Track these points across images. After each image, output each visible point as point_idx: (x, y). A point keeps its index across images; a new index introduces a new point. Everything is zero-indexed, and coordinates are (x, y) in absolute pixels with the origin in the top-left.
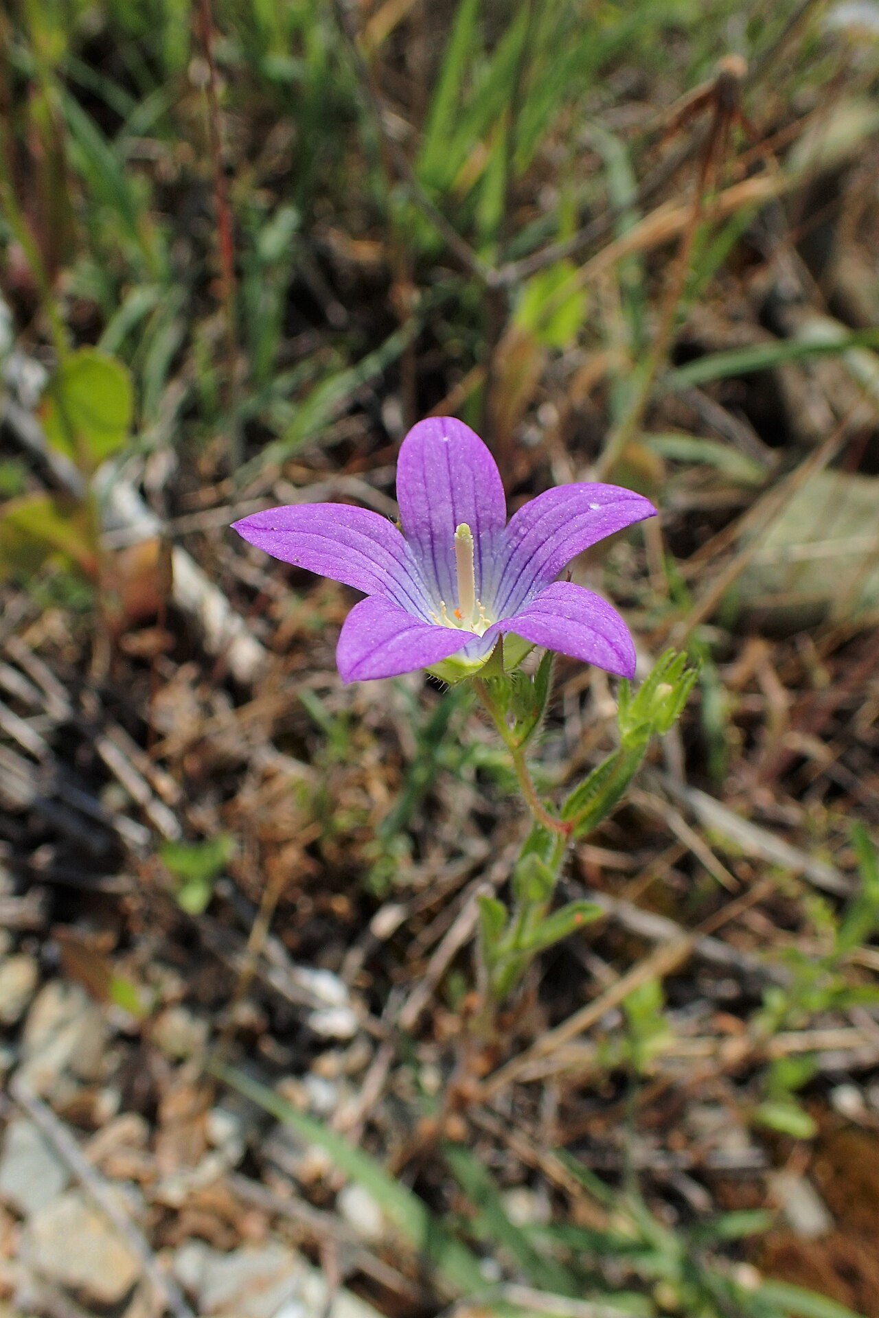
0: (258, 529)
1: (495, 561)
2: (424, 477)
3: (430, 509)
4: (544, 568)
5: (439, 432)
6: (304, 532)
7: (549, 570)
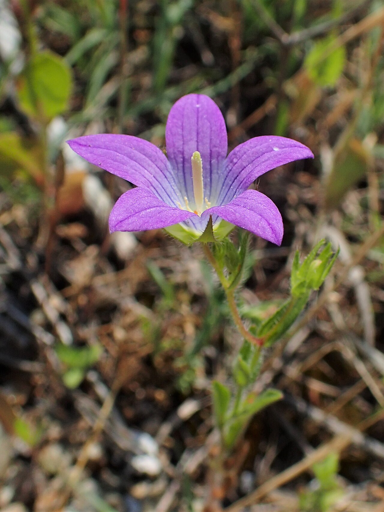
0: (80, 145)
1: (219, 177)
2: (182, 126)
3: (183, 144)
6: (107, 149)
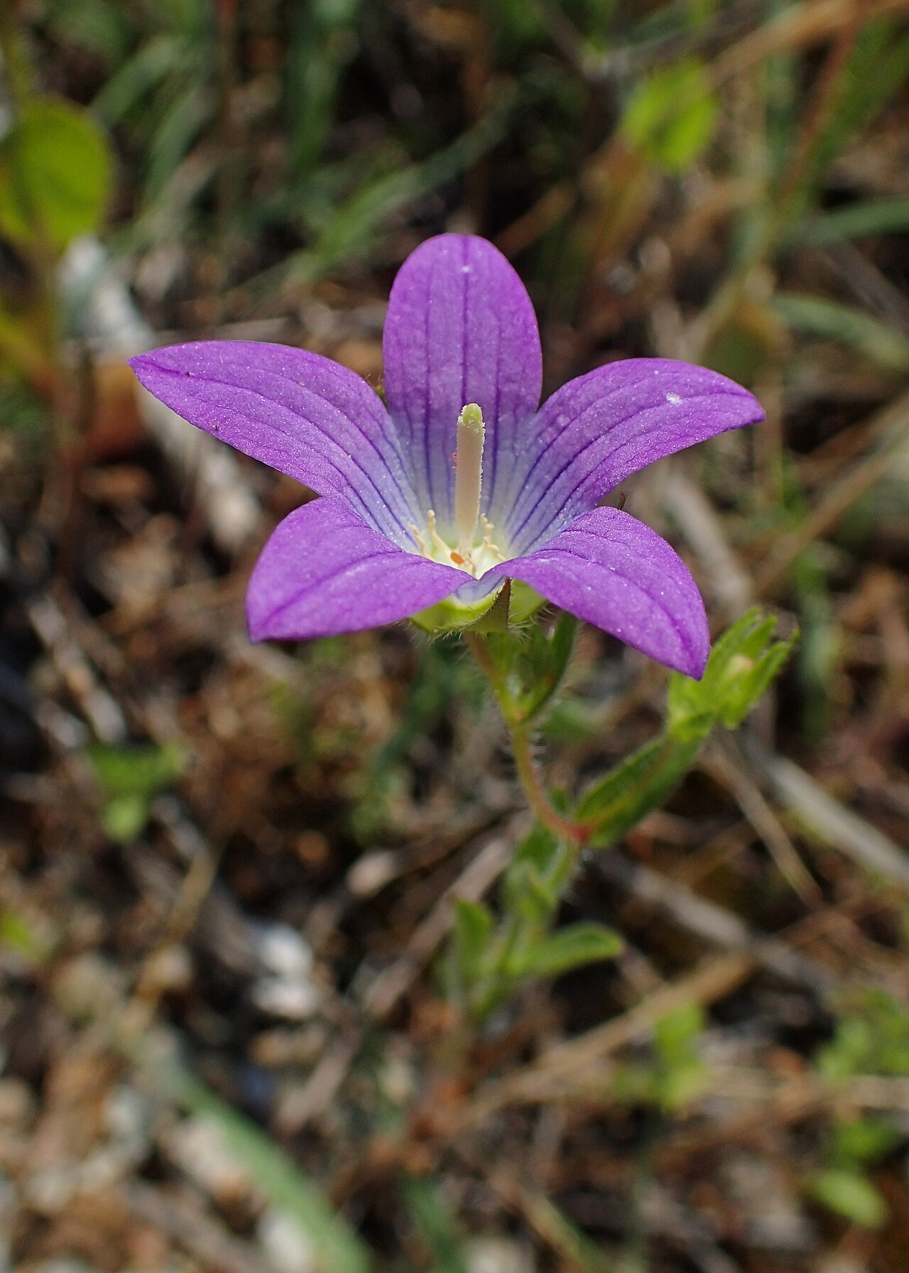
0: (163, 370)
1: (517, 458)
2: (426, 322)
3: (429, 371)
4: (587, 483)
5: (457, 257)
6: (235, 385)
7: (594, 486)
